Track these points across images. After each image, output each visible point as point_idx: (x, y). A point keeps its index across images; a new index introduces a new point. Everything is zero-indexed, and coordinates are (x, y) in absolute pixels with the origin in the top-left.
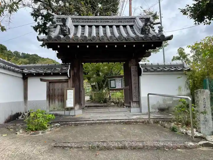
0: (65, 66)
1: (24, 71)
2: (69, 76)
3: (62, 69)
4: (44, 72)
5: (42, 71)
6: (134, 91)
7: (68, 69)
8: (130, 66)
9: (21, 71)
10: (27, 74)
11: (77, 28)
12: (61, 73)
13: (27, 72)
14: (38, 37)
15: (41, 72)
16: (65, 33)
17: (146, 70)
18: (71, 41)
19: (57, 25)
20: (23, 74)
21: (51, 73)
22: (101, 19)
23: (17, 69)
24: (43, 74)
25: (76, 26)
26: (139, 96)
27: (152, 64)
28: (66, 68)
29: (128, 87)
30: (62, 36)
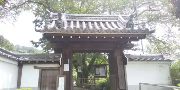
0: (58, 55)
1: (20, 59)
2: (61, 64)
3: (54, 58)
4: (38, 60)
5: (37, 60)
6: (120, 79)
7: (60, 58)
8: (115, 56)
9: (18, 59)
10: (22, 62)
11: (70, 23)
12: (54, 61)
13: (23, 60)
14: (35, 28)
15: (35, 60)
16: (60, 25)
17: (131, 60)
18: (65, 32)
19: (53, 20)
20: (19, 62)
21: (44, 61)
22: (90, 17)
23: (14, 57)
24: (37, 62)
25: (69, 22)
26: (125, 84)
27: (135, 55)
28: (58, 57)
29: (114, 75)
30: (57, 28)
